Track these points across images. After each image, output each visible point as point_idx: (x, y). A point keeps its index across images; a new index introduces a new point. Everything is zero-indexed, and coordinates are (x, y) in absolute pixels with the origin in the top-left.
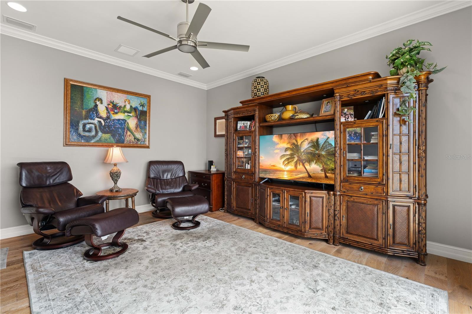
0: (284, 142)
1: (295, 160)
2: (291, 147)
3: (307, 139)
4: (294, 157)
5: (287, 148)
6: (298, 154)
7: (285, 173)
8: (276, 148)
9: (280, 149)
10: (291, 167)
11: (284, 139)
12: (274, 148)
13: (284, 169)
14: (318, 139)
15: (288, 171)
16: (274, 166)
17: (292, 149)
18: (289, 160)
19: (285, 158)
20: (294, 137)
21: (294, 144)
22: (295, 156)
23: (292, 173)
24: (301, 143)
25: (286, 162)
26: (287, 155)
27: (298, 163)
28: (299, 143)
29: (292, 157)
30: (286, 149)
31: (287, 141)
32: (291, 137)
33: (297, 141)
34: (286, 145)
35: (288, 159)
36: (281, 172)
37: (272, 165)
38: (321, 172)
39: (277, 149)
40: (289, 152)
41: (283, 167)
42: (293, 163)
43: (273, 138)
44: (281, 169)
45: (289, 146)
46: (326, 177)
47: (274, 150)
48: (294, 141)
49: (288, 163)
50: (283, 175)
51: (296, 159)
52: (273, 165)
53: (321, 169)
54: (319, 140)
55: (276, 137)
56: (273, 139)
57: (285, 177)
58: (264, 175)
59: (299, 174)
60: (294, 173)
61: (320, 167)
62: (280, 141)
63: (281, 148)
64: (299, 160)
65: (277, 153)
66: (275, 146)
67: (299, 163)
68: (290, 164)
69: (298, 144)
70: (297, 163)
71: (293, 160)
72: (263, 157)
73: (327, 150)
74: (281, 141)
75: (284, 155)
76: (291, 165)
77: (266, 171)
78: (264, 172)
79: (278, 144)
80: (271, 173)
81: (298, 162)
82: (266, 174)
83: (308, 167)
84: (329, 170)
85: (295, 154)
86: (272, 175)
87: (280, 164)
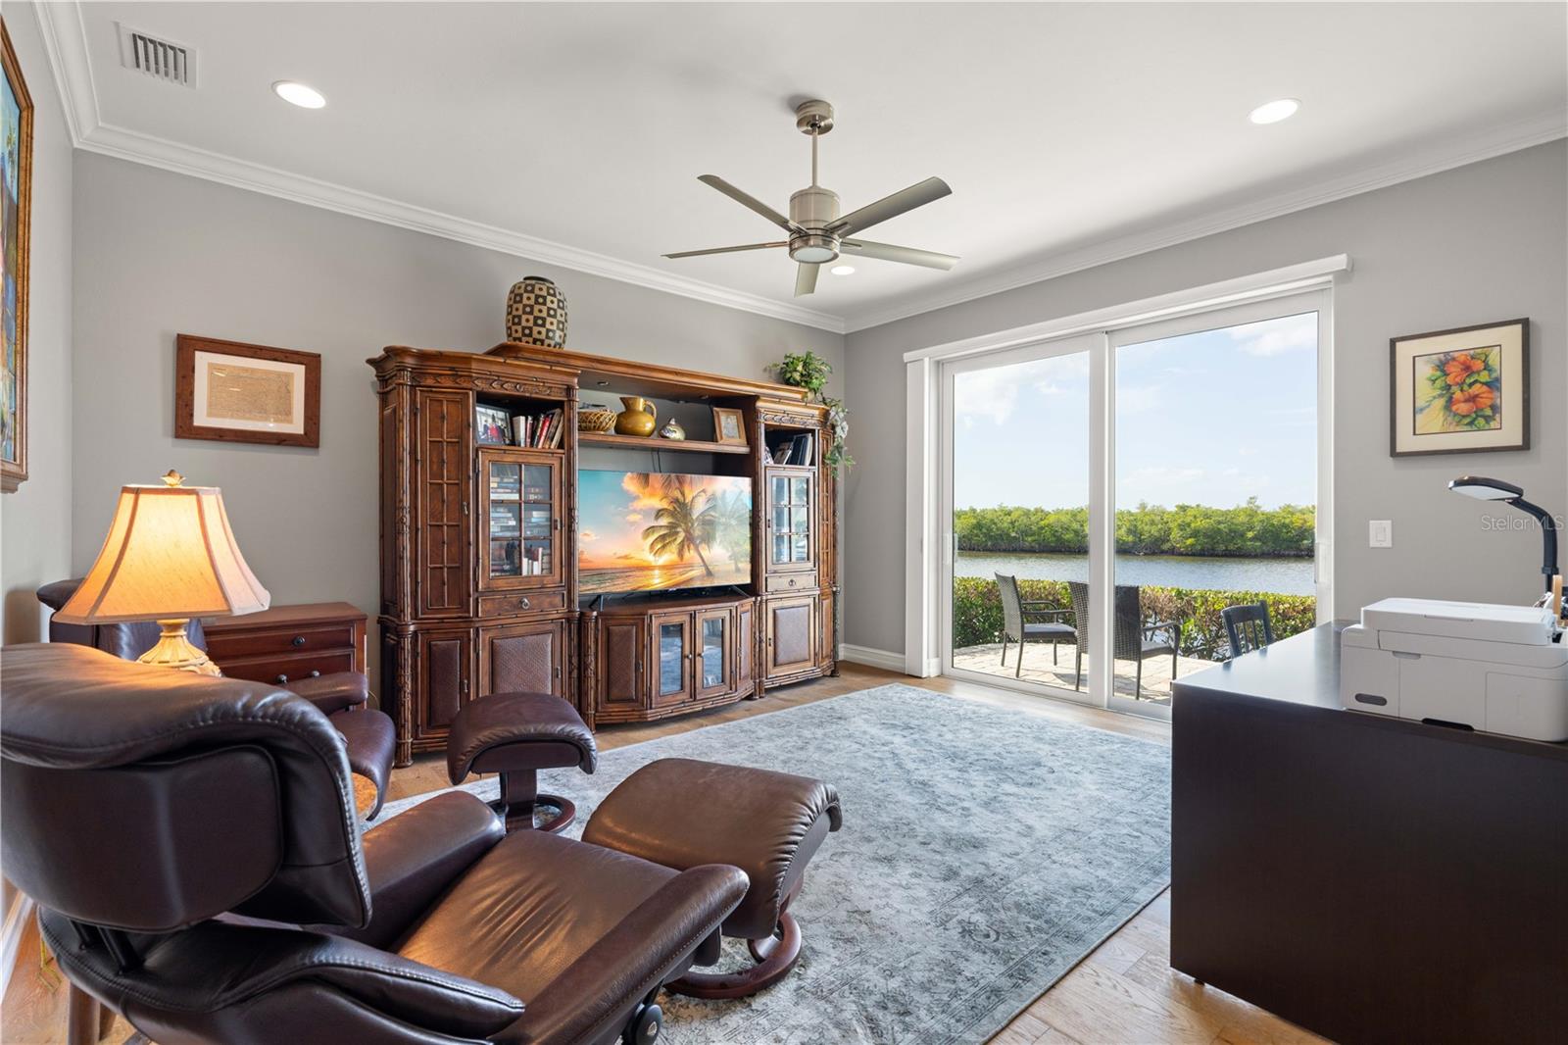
0: (652, 495)
1: (679, 540)
2: (670, 508)
3: (704, 491)
4: (677, 533)
5: (660, 510)
6: (685, 523)
7: (657, 572)
8: (631, 508)
9: (645, 513)
10: (669, 556)
11: (653, 486)
12: (627, 508)
13: (653, 564)
14: (725, 492)
15: (663, 567)
16: (626, 557)
17: (672, 514)
18: (664, 540)
19: (656, 535)
20: (677, 485)
21: (677, 501)
22: (679, 529)
23: (672, 572)
24: (693, 498)
25: (659, 546)
26: (661, 527)
27: (686, 547)
28: (688, 499)
29: (672, 530)
30: (659, 513)
31: (660, 493)
32: (669, 484)
33: (683, 494)
34: (657, 503)
35: (663, 537)
36: (645, 573)
37: (618, 555)
38: (728, 562)
39: (635, 511)
40: (664, 521)
41: (650, 558)
42: (674, 547)
43: (623, 482)
44: (645, 564)
45: (665, 504)
46: (738, 570)
47: (627, 515)
48: (677, 494)
49: (664, 547)
50: (652, 577)
51: (681, 536)
52: (623, 554)
53: (730, 554)
54: (727, 495)
55: (632, 478)
56: (623, 485)
57: (657, 582)
58: (594, 587)
59: (687, 572)
60: (677, 571)
61: (727, 550)
62: (642, 491)
63: (644, 508)
64: (688, 539)
65: (633, 524)
66: (630, 504)
67: (688, 547)
68: (668, 548)
69: (687, 501)
70: (683, 546)
71: (675, 539)
72: (593, 535)
73: (739, 517)
74: (646, 491)
75: (653, 527)
76: (670, 551)
77: (600, 574)
78: (596, 578)
79: (637, 498)
80: (618, 578)
81: (686, 544)
82: (601, 582)
83: (705, 553)
84: (742, 556)
85: (679, 526)
86: (620, 581)
87: (643, 550)
